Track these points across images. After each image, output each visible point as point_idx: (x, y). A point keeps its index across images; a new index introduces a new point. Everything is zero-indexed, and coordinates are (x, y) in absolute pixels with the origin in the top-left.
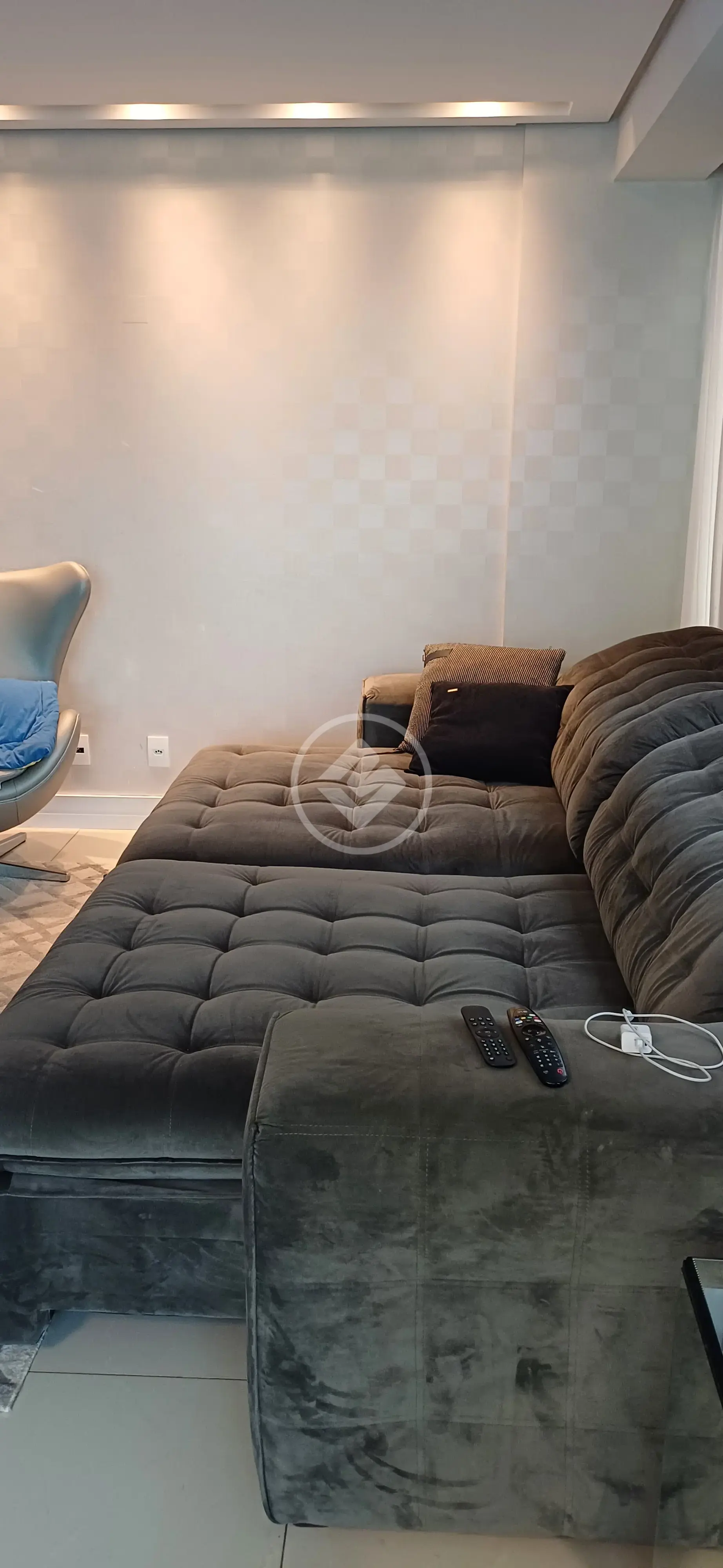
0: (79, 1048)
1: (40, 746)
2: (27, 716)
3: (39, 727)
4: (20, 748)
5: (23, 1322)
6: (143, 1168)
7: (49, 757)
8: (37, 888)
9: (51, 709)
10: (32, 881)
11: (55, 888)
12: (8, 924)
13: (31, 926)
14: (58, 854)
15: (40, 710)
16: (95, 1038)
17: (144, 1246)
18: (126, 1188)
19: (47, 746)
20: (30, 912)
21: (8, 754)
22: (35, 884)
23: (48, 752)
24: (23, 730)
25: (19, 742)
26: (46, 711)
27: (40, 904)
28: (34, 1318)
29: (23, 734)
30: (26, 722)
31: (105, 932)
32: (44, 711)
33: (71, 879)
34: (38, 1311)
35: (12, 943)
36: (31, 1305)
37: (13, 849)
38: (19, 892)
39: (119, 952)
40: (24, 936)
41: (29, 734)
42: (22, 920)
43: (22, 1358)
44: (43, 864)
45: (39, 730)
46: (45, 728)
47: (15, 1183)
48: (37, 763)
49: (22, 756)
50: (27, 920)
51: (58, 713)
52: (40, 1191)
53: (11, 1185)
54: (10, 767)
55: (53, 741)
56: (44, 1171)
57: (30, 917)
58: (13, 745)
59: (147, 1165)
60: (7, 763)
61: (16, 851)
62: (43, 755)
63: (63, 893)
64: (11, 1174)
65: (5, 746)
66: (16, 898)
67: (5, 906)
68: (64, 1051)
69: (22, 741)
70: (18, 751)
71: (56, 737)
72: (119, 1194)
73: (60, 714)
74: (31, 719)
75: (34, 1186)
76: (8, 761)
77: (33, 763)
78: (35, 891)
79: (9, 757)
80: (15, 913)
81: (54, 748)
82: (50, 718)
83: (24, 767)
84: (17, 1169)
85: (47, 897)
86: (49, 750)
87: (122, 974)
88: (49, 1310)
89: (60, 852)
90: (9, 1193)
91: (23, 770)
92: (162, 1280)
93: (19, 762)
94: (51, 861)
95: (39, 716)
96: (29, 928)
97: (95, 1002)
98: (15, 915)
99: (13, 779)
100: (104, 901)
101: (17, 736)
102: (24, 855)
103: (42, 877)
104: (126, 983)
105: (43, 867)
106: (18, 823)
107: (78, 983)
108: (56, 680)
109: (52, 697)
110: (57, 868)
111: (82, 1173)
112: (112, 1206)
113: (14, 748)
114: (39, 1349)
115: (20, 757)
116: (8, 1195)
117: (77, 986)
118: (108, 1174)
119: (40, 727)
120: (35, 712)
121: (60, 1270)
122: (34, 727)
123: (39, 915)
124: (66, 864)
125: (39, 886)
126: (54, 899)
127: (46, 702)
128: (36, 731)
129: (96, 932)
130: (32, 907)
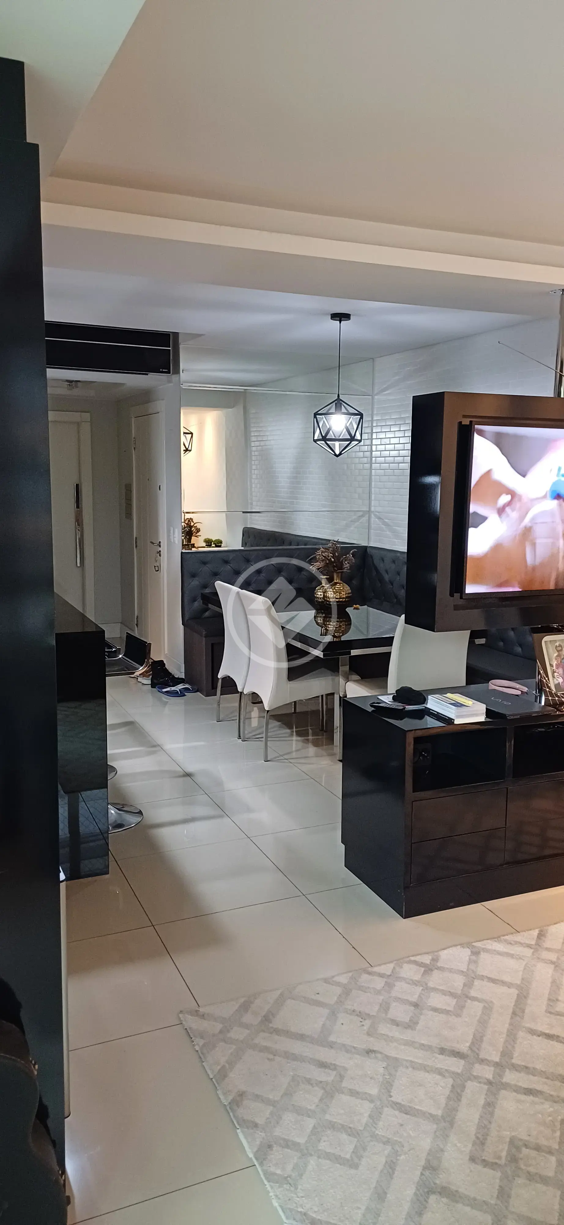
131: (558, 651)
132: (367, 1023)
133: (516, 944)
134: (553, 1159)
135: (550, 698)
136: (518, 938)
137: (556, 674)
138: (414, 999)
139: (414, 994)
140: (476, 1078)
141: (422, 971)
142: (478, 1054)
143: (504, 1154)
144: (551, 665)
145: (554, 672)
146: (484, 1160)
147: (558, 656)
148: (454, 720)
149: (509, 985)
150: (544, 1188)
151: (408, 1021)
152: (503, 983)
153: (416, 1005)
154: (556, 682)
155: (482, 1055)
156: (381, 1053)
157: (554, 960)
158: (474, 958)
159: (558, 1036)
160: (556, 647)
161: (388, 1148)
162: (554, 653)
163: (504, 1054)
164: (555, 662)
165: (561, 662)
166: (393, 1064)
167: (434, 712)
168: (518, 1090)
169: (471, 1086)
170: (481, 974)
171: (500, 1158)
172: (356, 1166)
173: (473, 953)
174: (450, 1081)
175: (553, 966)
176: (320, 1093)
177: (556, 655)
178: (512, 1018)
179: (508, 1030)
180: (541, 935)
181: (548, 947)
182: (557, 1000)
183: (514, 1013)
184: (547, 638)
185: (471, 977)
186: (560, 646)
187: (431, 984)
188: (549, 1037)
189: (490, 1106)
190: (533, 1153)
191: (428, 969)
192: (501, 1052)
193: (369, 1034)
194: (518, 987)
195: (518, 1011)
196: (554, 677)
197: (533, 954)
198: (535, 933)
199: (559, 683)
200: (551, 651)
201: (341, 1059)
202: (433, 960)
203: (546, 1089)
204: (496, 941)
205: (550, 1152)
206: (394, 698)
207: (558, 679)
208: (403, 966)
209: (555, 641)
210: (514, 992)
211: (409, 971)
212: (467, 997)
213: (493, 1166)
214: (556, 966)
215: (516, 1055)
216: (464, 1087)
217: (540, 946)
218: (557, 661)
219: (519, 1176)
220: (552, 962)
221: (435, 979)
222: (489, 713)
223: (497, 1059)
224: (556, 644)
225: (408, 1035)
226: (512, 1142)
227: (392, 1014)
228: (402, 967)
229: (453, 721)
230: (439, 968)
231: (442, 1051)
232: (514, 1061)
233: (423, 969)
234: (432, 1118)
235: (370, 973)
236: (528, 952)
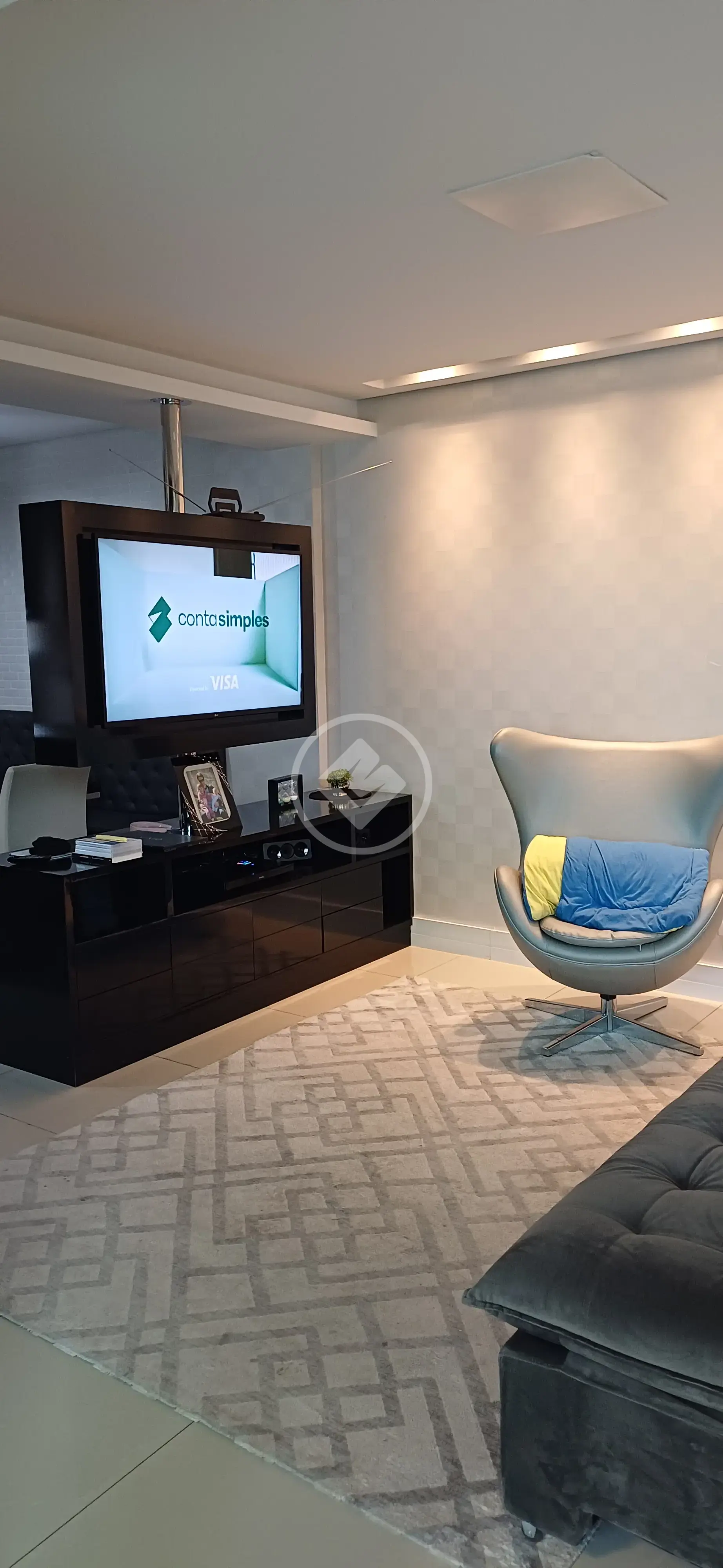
0: (649, 1238)
1: (684, 914)
2: (674, 883)
3: (684, 894)
4: (663, 913)
5: (565, 1517)
6: (698, 1391)
7: (691, 925)
8: (669, 1056)
9: (700, 877)
10: (665, 1048)
11: (687, 1061)
12: (633, 1088)
13: (655, 1094)
14: (697, 1025)
15: (689, 877)
16: (669, 1232)
17: (693, 1480)
18: (676, 1405)
19: (690, 914)
20: (657, 1080)
21: (651, 917)
22: (668, 1053)
23: (691, 920)
24: (669, 895)
25: (663, 906)
26: (694, 878)
27: (668, 1074)
28: (575, 1517)
29: (669, 899)
30: (674, 888)
31: (705, 1120)
32: (692, 879)
33: (704, 1054)
34: (580, 1510)
35: (634, 1109)
36: (574, 1499)
37: (654, 1012)
38: (651, 1057)
39: (713, 1145)
40: (647, 1103)
41: (674, 900)
42: (648, 1086)
43: (562, 1555)
44: (679, 1033)
45: (684, 896)
46: (691, 896)
47: (569, 1360)
48: (678, 929)
49: (664, 921)
50: (653, 1087)
51: (706, 882)
52: (591, 1379)
53: (565, 1363)
54: (651, 930)
55: (697, 910)
56: (598, 1359)
57: (656, 1086)
58: (657, 909)
59: (703, 1389)
60: (650, 926)
61: (655, 1014)
62: (684, 922)
63: (694, 1068)
64: (567, 1351)
65: (650, 909)
66: (646, 1063)
67: (633, 1069)
68: (634, 1236)
69: (667, 906)
70: (662, 915)
71: (701, 906)
72: (672, 1411)
73: (708, 883)
74: (678, 886)
75: (587, 1372)
76: (650, 924)
77: (674, 929)
78: (666, 1060)
79: (653, 920)
80: (644, 1078)
81: (697, 917)
82: (698, 886)
83: (665, 932)
84: (571, 1346)
85: (675, 1067)
86: (691, 918)
87: (712, 1169)
88: (592, 1513)
89: (698, 1024)
90: (563, 1370)
91: (664, 935)
92: (712, 1529)
93: (660, 927)
94: (688, 1031)
95: (687, 882)
96: (654, 1097)
97: (678, 1193)
98: (642, 1080)
99: (654, 942)
100: (711, 1086)
101: (663, 900)
102: (663, 1021)
103: (675, 1046)
104: (714, 1180)
105: (679, 1036)
106: (656, 987)
107: (666, 1169)
108: (710, 849)
109: (703, 865)
110: (692, 1040)
111: (635, 1374)
112: (664, 1423)
113: (657, 912)
114: (581, 1552)
115: (662, 921)
116: (561, 1371)
117: (663, 1170)
118: (660, 1384)
119: (686, 895)
120: (683, 879)
121: (606, 1473)
122: (680, 893)
123: (665, 1085)
124: (702, 1038)
125: (671, 1055)
126: (683, 1071)
127: (695, 870)
128: (682, 897)
129: (695, 1117)
130: (660, 1075)
131: (200, 781)
132: (72, 1179)
133: (201, 1078)
134: (287, 1220)
135: (199, 830)
136: (202, 1072)
137: (201, 805)
138: (114, 1145)
139: (114, 1142)
140: (201, 1187)
141: (114, 1124)
142: (194, 1169)
143: (244, 1230)
144: (196, 796)
145: (199, 803)
146: (228, 1240)
147: (201, 786)
148: (111, 859)
149: (206, 1111)
150: (286, 1240)
151: (114, 1165)
152: (199, 1111)
153: (118, 1151)
154: (203, 813)
155: (199, 1169)
156: (97, 1196)
157: (242, 1081)
158: (163, 1099)
159: (264, 1136)
160: (198, 777)
161: (134, 1261)
162: (197, 783)
163: (218, 1162)
164: (199, 793)
165: (204, 792)
166: (113, 1201)
167: (84, 857)
168: (239, 1183)
169: (196, 1195)
170: (174, 1109)
171: (241, 1233)
172: (109, 1283)
173: (160, 1096)
174: (175, 1196)
175: (241, 1086)
176: (45, 1243)
177: (198, 785)
178: (216, 1134)
179: (216, 1144)
180: (223, 1065)
181: (232, 1072)
182: (255, 1110)
183: (217, 1130)
184: (188, 769)
185: (165, 1115)
186: (201, 775)
187: (126, 1131)
188: (256, 1138)
189: (219, 1202)
190: (270, 1221)
191: (119, 1120)
192: (216, 1162)
193: (77, 1186)
194: (214, 1110)
195: (221, 1127)
196: (199, 808)
197: (220, 1082)
198: (217, 1064)
199: (205, 813)
200: (193, 782)
201: (57, 1213)
202: (121, 1111)
203: (264, 1175)
204: (180, 1080)
205: (283, 1215)
206: (32, 851)
207: (204, 810)
208: (92, 1124)
209: (196, 771)
210: (212, 1115)
211: (97, 1127)
212: (167, 1130)
213: (236, 1240)
214: (245, 1086)
215: (230, 1160)
216: (190, 1197)
217: (224, 1074)
218: (201, 792)
219: (261, 1240)
220: (240, 1083)
221: (129, 1126)
222: (145, 848)
223: (214, 1167)
224: (197, 774)
225: (119, 1175)
226: (248, 1220)
227: (95, 1164)
228: (91, 1126)
229: (110, 861)
230: (130, 1116)
231: (159, 1177)
232: (230, 1164)
233: (114, 1121)
234: (169, 1227)
235: (57, 1140)
236: (215, 1082)
